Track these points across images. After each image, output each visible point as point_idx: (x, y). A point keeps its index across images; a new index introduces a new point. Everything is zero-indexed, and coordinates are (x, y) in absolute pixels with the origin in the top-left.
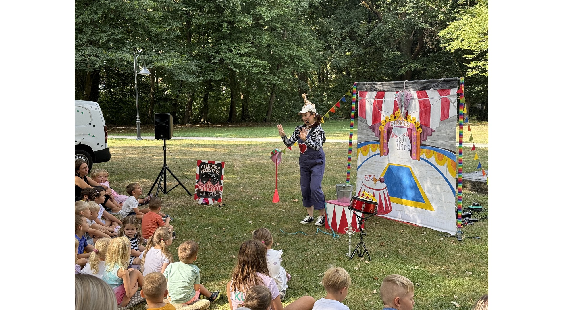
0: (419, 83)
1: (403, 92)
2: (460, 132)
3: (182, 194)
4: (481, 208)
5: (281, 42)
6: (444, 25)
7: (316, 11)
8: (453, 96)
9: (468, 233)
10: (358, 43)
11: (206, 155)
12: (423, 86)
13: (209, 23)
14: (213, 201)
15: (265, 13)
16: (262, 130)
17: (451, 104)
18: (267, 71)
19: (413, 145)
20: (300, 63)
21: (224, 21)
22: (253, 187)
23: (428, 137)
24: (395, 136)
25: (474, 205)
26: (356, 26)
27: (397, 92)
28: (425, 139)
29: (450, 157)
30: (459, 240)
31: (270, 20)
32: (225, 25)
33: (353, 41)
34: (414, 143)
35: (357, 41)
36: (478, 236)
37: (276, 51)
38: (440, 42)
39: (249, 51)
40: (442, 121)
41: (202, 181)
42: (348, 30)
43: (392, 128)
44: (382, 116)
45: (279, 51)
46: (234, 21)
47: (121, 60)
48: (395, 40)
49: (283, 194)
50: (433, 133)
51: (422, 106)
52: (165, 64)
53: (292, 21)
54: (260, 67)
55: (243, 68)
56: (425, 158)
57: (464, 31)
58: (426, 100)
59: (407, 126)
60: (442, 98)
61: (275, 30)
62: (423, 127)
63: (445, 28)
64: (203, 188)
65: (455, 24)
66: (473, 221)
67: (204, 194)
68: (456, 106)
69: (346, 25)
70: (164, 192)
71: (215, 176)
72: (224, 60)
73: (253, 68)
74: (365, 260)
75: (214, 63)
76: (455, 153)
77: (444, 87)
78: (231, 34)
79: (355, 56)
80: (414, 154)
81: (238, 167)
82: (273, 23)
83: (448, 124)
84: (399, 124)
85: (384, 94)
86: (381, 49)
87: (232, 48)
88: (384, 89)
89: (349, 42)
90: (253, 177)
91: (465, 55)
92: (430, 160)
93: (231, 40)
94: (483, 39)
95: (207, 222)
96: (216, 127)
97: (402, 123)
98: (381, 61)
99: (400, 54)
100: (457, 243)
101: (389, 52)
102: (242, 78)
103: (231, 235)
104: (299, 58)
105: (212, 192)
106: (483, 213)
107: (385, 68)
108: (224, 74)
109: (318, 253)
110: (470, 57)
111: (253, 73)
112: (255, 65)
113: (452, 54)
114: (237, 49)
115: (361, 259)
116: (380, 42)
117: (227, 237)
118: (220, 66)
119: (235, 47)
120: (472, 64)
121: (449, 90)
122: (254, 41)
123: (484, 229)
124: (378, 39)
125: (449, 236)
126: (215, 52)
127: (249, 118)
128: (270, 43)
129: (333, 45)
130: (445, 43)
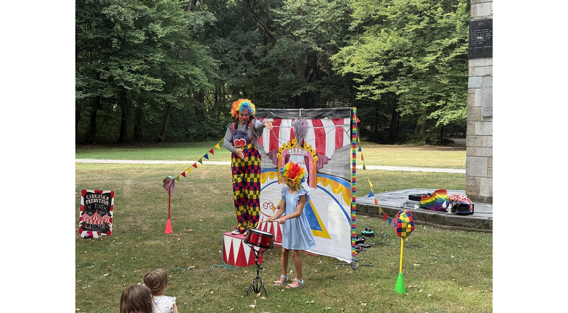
0: (314, 111)
1: (299, 120)
2: (353, 161)
4: (373, 233)
5: (176, 61)
6: (335, 50)
7: (212, 30)
8: (347, 125)
9: (362, 260)
10: (254, 64)
11: (92, 180)
12: (318, 115)
13: (97, 39)
14: (98, 234)
15: (158, 30)
16: (156, 151)
17: (344, 133)
18: (160, 89)
20: (196, 82)
21: (114, 37)
22: (144, 217)
23: (324, 165)
25: (367, 230)
26: (252, 47)
27: (293, 120)
28: (321, 167)
29: (345, 185)
30: (353, 269)
31: (163, 38)
32: (115, 40)
33: (250, 62)
34: (311, 171)
35: (253, 61)
36: (371, 264)
37: (171, 69)
38: (332, 65)
39: (141, 68)
40: (337, 150)
41: (87, 213)
42: (244, 50)
43: (289, 155)
44: (279, 143)
45: (173, 70)
46: (124, 37)
48: (290, 63)
49: (177, 223)
50: (328, 161)
51: (318, 135)
53: (187, 39)
54: (153, 84)
55: (135, 86)
56: (322, 186)
57: (354, 56)
58: (321, 129)
59: (303, 154)
60: (336, 127)
61: (169, 47)
62: (319, 155)
63: (337, 53)
64: (89, 220)
65: (346, 49)
66: (367, 247)
67: (90, 227)
68: (350, 136)
69: (242, 46)
71: (103, 206)
72: (114, 77)
73: (145, 86)
74: (261, 296)
75: (103, 80)
76: (350, 181)
77: (338, 116)
78: (122, 50)
79: (252, 77)
80: (311, 183)
81: (128, 193)
82: (167, 41)
83: (342, 153)
84: (296, 152)
85: (281, 121)
86: (277, 71)
87: (123, 65)
88: (280, 116)
89: (246, 63)
90: (145, 205)
91: (355, 79)
92: (326, 188)
93: (122, 57)
94: (371, 65)
95: (89, 259)
96: (105, 148)
97: (299, 151)
98: (277, 83)
99: (295, 77)
100: (351, 272)
101: (284, 74)
102: (134, 96)
103: (116, 274)
104: (194, 77)
105: (99, 225)
106: (375, 238)
107: (281, 90)
108: (114, 91)
109: (212, 290)
110: (360, 81)
111: (146, 91)
112: (148, 83)
113: (343, 78)
114: (128, 66)
115: (257, 295)
116: (276, 64)
117: (112, 277)
118: (109, 83)
119: (126, 63)
120: (362, 88)
121: (343, 120)
122: (147, 59)
123: (377, 255)
124: (274, 61)
125: (345, 265)
126: (104, 69)
127: (142, 138)
128: (163, 61)
129: (230, 65)
130: (337, 67)
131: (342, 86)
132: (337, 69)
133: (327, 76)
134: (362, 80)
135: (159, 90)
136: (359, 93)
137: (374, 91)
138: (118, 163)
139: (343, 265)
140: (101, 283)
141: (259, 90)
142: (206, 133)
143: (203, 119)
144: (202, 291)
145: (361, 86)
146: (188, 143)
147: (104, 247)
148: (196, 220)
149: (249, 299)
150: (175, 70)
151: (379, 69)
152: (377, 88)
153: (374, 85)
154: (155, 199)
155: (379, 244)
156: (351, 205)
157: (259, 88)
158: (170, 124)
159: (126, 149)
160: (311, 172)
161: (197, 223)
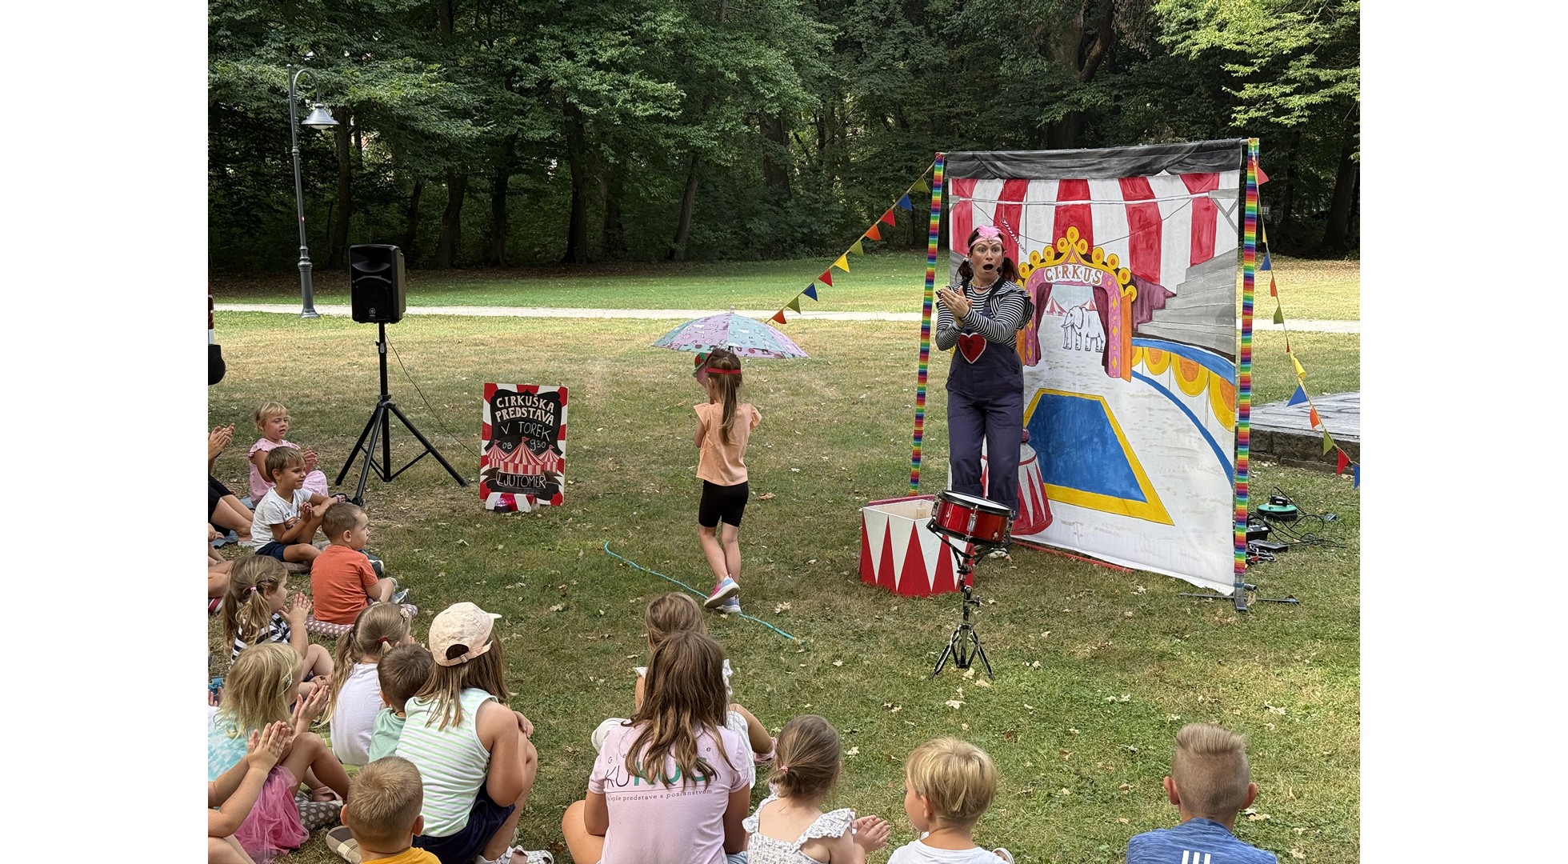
0: (1129, 153)
2: (1245, 298)
3: (435, 481)
4: (1295, 511)
5: (713, 31)
8: (1228, 192)
9: (1264, 587)
10: (930, 33)
11: (505, 361)
12: (1139, 164)
14: (530, 500)
16: (663, 285)
17: (1220, 217)
18: (673, 111)
19: (1110, 336)
20: (767, 89)
22: (642, 458)
23: (1156, 313)
24: (1057, 309)
25: (1274, 503)
28: (1145, 317)
29: (1218, 370)
30: (1240, 611)
33: (919, 28)
34: (1115, 331)
35: (927, 27)
36: (1291, 597)
37: (701, 56)
38: (1161, 29)
39: (621, 55)
40: (1196, 266)
41: (500, 445)
43: (1050, 286)
44: (1020, 252)
45: (708, 57)
47: (252, 83)
48: (1035, 26)
50: (1168, 301)
51: (1137, 225)
52: (382, 93)
54: (656, 99)
55: (607, 104)
56: (1147, 374)
58: (1149, 205)
59: (1091, 280)
60: (1194, 199)
62: (1140, 283)
64: (506, 465)
66: (1275, 551)
67: (509, 482)
68: (1236, 224)
70: (383, 475)
71: (540, 428)
72: (551, 82)
73: (634, 105)
74: (976, 677)
75: (524, 91)
76: (1233, 358)
77: (1200, 166)
78: (572, 7)
79: (923, 72)
80: (1114, 363)
81: (597, 395)
83: (1212, 275)
84: (1071, 276)
85: (1026, 187)
86: (996, 52)
87: (575, 49)
88: (1024, 173)
89: (907, 30)
90: (643, 427)
91: (1230, 66)
92: (1162, 379)
93: (573, 27)
94: (1278, 21)
95: (511, 565)
96: (531, 277)
97: (1078, 272)
98: (995, 89)
99: (1047, 67)
100: (1234, 619)
101: (1016, 59)
102: (604, 134)
103: (583, 606)
104: (764, 75)
105: (531, 477)
106: (1300, 526)
107: (1007, 106)
108: (555, 123)
109: (839, 657)
110: (1244, 70)
111: (637, 118)
112: (641, 96)
113: (1193, 64)
114: (588, 50)
115: (965, 675)
116: (993, 32)
117: (571, 612)
118: (538, 101)
119: (583, 44)
120: (1249, 91)
121: (1216, 177)
122: (636, 28)
123: (1308, 572)
124: (988, 22)
125: (1214, 598)
126: (525, 60)
127: (626, 250)
128: (682, 31)
129: (862, 36)
130: (1174, 34)
131: (1189, 90)
132: (1174, 38)
133: (1144, 60)
134: (1249, 70)
135: (671, 114)
136: (1239, 108)
137: (1288, 98)
138: (567, 318)
139: (1208, 598)
140: (546, 628)
141: (942, 108)
142: (796, 234)
143: (786, 196)
144: (811, 658)
145: (1247, 86)
146: (748, 262)
147: (546, 535)
148: (782, 468)
149: (942, 685)
150: (712, 57)
151: (1303, 33)
152: (1296, 92)
153: (1288, 82)
154: (669, 411)
155: (1312, 542)
156: (1237, 429)
157: (943, 103)
158: (698, 210)
159: (585, 280)
160: (1115, 334)
161: (785, 477)
